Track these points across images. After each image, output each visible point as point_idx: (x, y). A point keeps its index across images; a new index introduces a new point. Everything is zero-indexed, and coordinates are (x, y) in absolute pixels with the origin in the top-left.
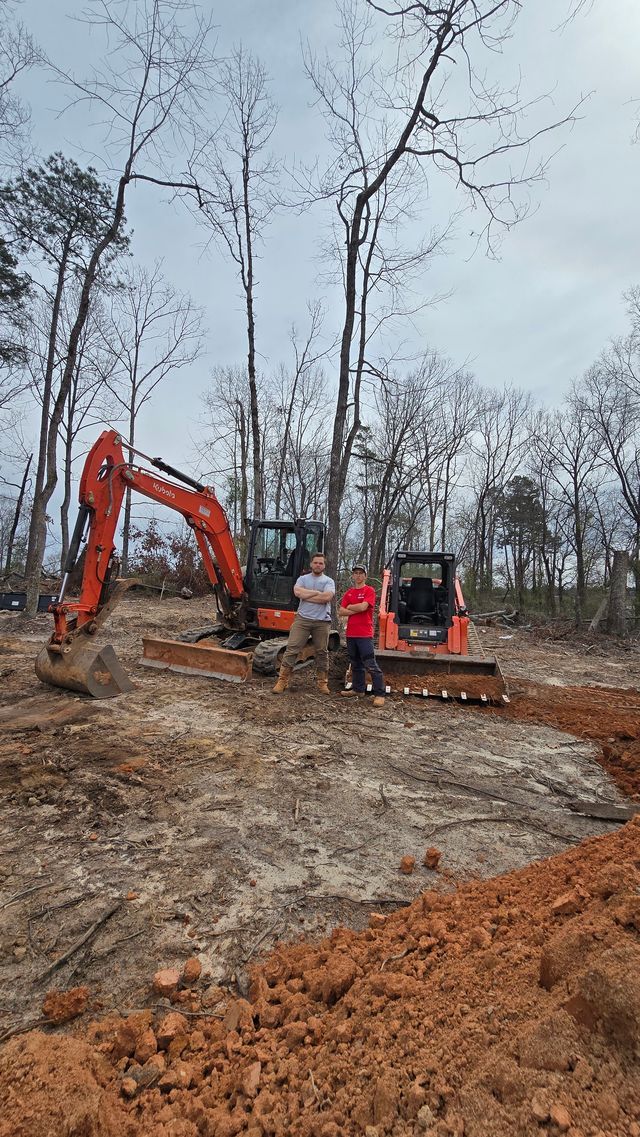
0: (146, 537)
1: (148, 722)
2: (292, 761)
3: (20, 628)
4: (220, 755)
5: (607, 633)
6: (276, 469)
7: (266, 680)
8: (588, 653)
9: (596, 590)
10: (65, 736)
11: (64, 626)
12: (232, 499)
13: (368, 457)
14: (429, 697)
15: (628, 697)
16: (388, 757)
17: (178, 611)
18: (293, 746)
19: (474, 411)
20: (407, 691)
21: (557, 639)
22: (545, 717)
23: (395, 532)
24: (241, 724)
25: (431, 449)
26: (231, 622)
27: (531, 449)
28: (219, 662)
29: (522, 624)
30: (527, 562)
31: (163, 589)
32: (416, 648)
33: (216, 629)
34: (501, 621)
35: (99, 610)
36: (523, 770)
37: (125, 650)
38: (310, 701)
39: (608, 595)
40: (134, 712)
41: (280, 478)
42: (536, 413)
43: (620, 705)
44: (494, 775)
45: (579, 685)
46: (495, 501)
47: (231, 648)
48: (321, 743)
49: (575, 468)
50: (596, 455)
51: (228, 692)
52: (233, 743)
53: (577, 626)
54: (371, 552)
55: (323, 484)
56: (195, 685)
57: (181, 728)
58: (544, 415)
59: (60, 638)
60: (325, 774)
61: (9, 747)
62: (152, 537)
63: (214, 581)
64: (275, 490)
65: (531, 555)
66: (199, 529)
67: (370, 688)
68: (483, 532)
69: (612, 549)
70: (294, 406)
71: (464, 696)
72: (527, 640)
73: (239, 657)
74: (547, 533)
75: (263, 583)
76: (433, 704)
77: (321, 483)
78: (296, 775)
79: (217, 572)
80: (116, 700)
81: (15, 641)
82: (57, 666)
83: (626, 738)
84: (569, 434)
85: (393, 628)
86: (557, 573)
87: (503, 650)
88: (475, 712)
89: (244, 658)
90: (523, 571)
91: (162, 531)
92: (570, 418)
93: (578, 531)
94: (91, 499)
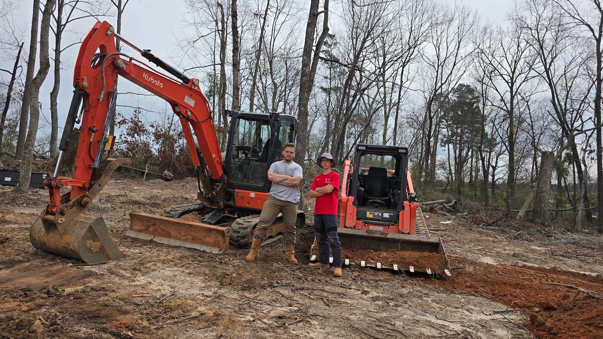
0: (130, 124)
1: (137, 286)
2: (265, 320)
3: (13, 201)
4: (202, 314)
5: (532, 221)
6: (251, 69)
7: (241, 251)
8: (516, 238)
9: (523, 185)
10: (59, 296)
11: (58, 199)
12: (211, 93)
13: (332, 61)
14: (382, 269)
15: (550, 275)
16: (348, 319)
17: (160, 191)
18: (266, 308)
19: (428, 24)
20: (363, 263)
21: (489, 225)
22: (480, 289)
23: (354, 129)
24: (220, 289)
25: (388, 57)
26: (211, 201)
27: (475, 60)
28: (201, 235)
29: (459, 212)
30: (466, 160)
31: (146, 171)
32: (371, 228)
33: (197, 207)
34: (442, 209)
35: (91, 186)
36: (462, 333)
37: (113, 223)
38: (279, 270)
39: (535, 189)
40: (123, 277)
41: (255, 77)
42: (481, 28)
43: (544, 281)
44: (438, 335)
45: (508, 263)
46: (441, 106)
47: (210, 224)
48: (290, 305)
49: (512, 79)
50: (531, 68)
51: (208, 261)
52: (213, 304)
53: (507, 214)
54: (332, 146)
55: (292, 84)
56: (178, 255)
57: (167, 291)
58: (488, 30)
59: (54, 210)
60: (294, 332)
61: (7, 305)
62: (136, 124)
63: (196, 164)
64: (250, 88)
65: (470, 153)
66: (184, 117)
67: (331, 260)
68: (430, 132)
69: (540, 150)
70: (269, 12)
71: (412, 270)
72: (464, 225)
73: (218, 231)
74: (484, 135)
75: (240, 168)
76: (386, 275)
77: (290, 83)
78: (269, 332)
79: (199, 156)
80: (106, 266)
81: (9, 213)
82: (51, 234)
83: (548, 308)
84: (509, 49)
85: (352, 210)
86: (491, 169)
87: (444, 233)
88: (422, 283)
89: (222, 233)
90: (462, 167)
91: (145, 120)
92: (511, 34)
93: (512, 133)
94: (85, 84)
